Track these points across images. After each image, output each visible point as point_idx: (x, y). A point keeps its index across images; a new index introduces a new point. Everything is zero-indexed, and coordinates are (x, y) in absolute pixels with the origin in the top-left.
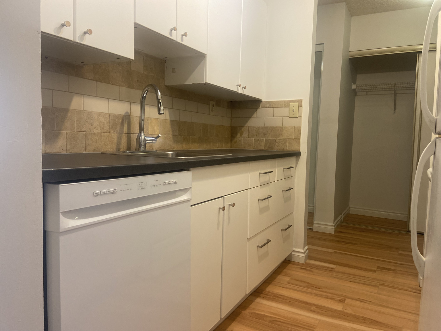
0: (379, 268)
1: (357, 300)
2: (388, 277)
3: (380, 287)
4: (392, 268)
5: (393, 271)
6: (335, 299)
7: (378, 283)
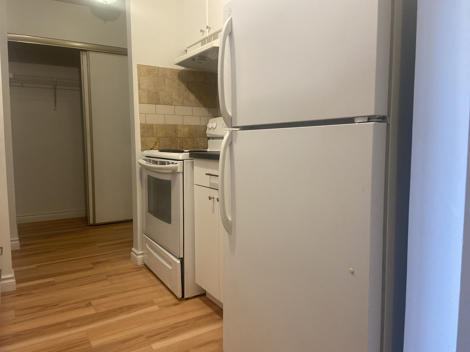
0: (92, 264)
1: (101, 298)
2: (108, 268)
3: (108, 278)
4: (104, 259)
5: (107, 262)
6: (82, 307)
7: (104, 276)
